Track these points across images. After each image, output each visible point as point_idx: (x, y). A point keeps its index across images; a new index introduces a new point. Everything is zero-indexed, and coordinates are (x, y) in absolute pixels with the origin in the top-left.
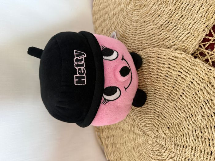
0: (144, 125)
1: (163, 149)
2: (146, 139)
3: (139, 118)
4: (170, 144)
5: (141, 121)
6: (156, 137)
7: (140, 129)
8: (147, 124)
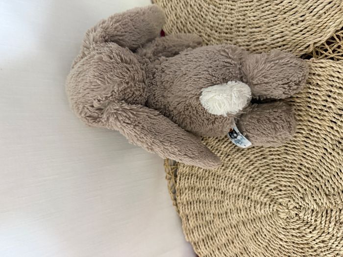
0: (274, 189)
2: (275, 210)
3: (266, 175)
4: (326, 221)
5: (268, 181)
6: (297, 208)
8: (281, 185)
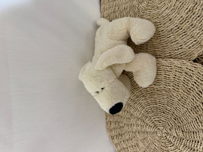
1: (170, 144)
7: (152, 122)
